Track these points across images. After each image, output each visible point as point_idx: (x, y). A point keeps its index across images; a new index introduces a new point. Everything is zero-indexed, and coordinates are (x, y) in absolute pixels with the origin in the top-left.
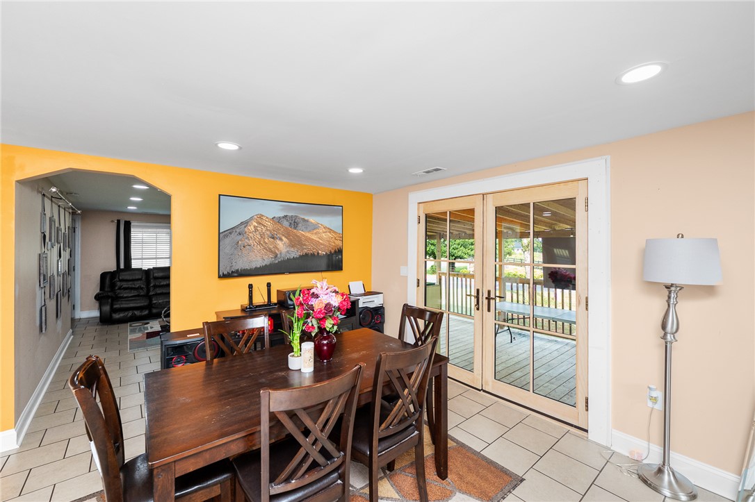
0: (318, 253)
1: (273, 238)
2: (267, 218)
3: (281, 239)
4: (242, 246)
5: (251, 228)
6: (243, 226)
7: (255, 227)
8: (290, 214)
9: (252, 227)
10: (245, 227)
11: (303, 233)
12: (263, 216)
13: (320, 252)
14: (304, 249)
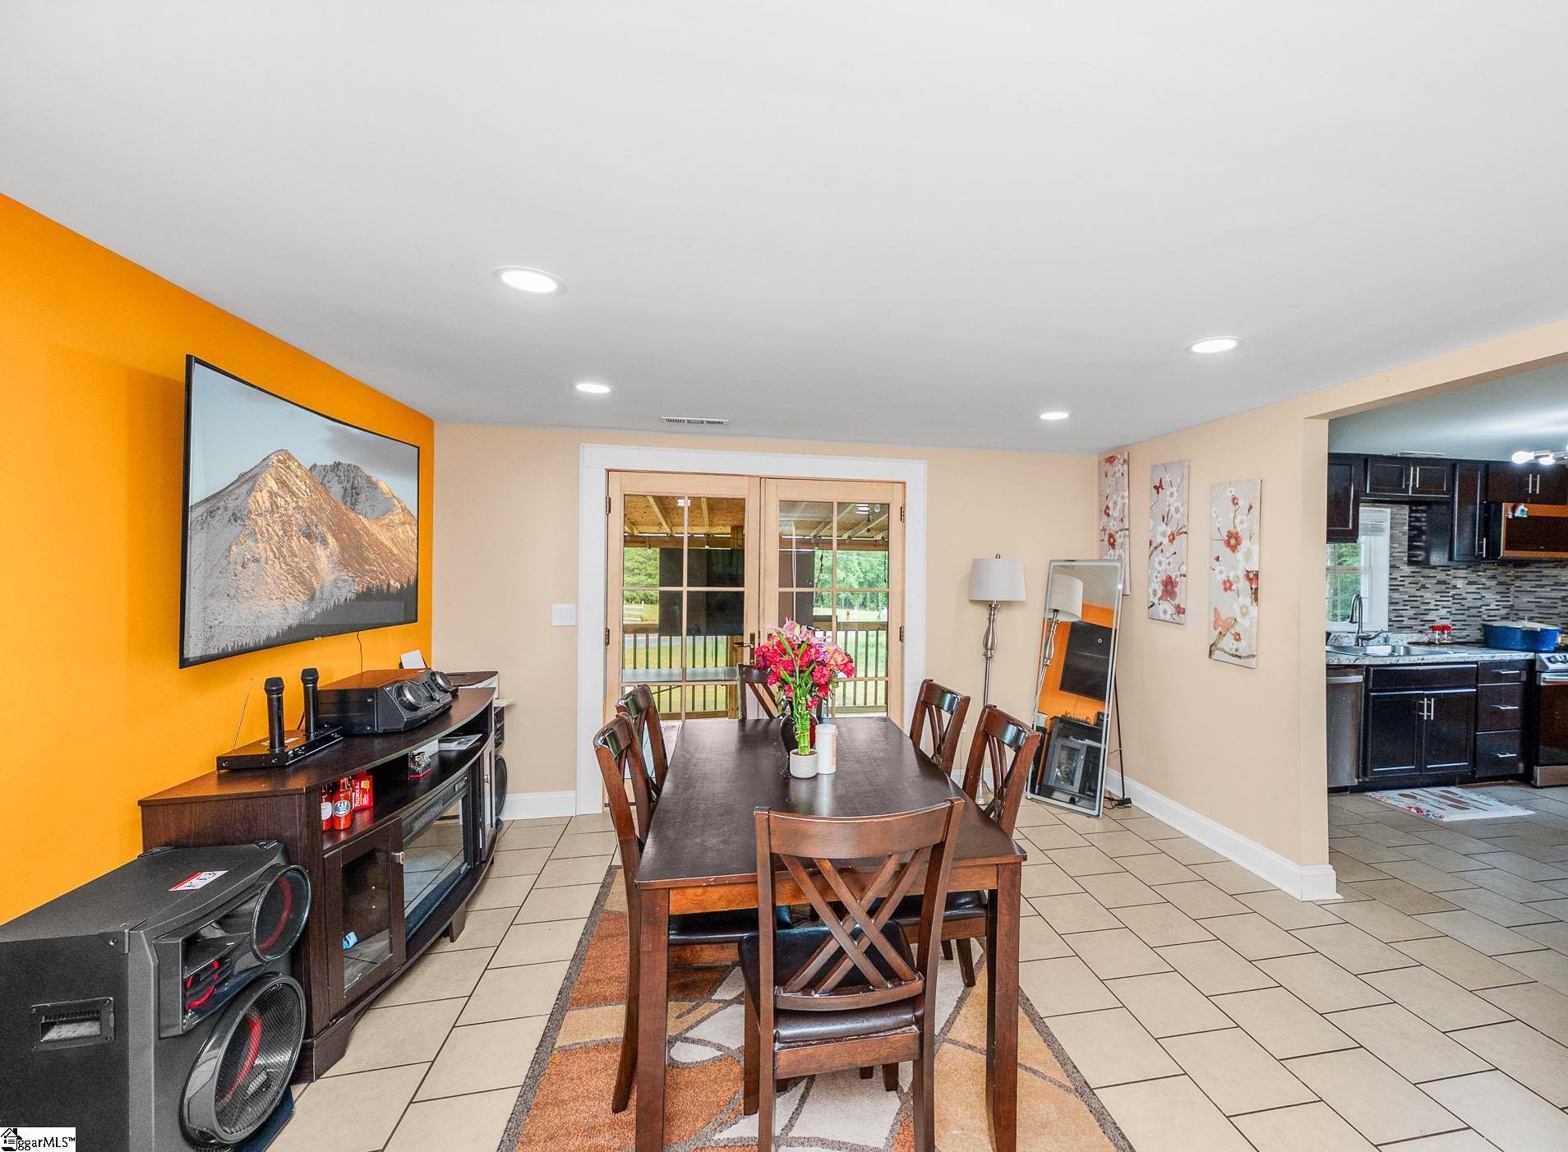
0: (389, 586)
1: (308, 536)
2: (299, 465)
3: (324, 542)
4: (240, 561)
5: (262, 498)
6: (245, 488)
7: (272, 494)
8: (345, 461)
9: (265, 494)
10: (249, 492)
11: (366, 522)
12: (290, 457)
13: (392, 582)
14: (365, 572)
